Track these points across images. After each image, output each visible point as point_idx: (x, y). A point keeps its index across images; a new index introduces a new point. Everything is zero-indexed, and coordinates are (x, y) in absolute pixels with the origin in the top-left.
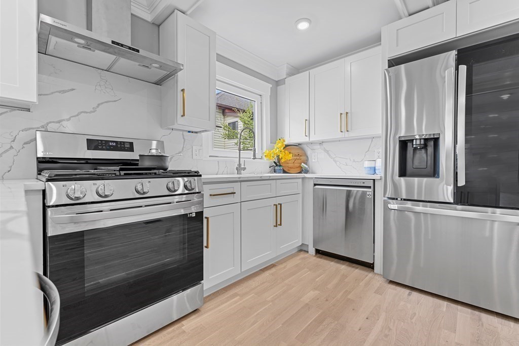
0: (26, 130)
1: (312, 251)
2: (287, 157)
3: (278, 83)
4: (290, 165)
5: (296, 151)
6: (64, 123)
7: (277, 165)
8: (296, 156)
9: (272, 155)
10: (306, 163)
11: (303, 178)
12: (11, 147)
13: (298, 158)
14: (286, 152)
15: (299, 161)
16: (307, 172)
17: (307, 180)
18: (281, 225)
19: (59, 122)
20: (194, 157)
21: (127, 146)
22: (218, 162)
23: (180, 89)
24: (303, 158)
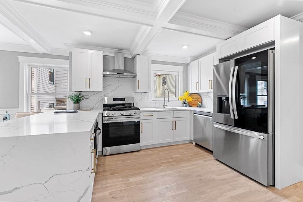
0: (101, 97)
1: (194, 143)
2: (190, 99)
3: (187, 65)
4: (193, 103)
5: (196, 96)
6: (109, 94)
7: (185, 103)
9: (183, 99)
10: (201, 103)
11: (190, 110)
12: (99, 101)
13: (197, 99)
14: (190, 97)
15: (197, 101)
18: (175, 129)
19: (107, 94)
21: (123, 99)
22: (156, 103)
23: (137, 80)
24: (200, 100)
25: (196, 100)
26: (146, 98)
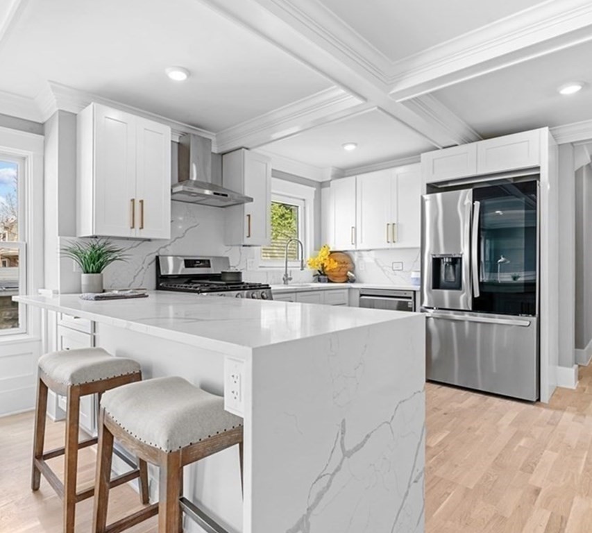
2: (332, 265)
3: (322, 185)
4: (336, 274)
5: (341, 258)
7: (321, 274)
8: (341, 263)
9: (316, 263)
10: (352, 272)
11: (350, 289)
12: (143, 268)
13: (344, 265)
14: (332, 260)
15: (345, 269)
16: (353, 281)
17: (353, 291)
20: (248, 269)
24: (350, 266)
25: (342, 267)
26: (248, 261)
